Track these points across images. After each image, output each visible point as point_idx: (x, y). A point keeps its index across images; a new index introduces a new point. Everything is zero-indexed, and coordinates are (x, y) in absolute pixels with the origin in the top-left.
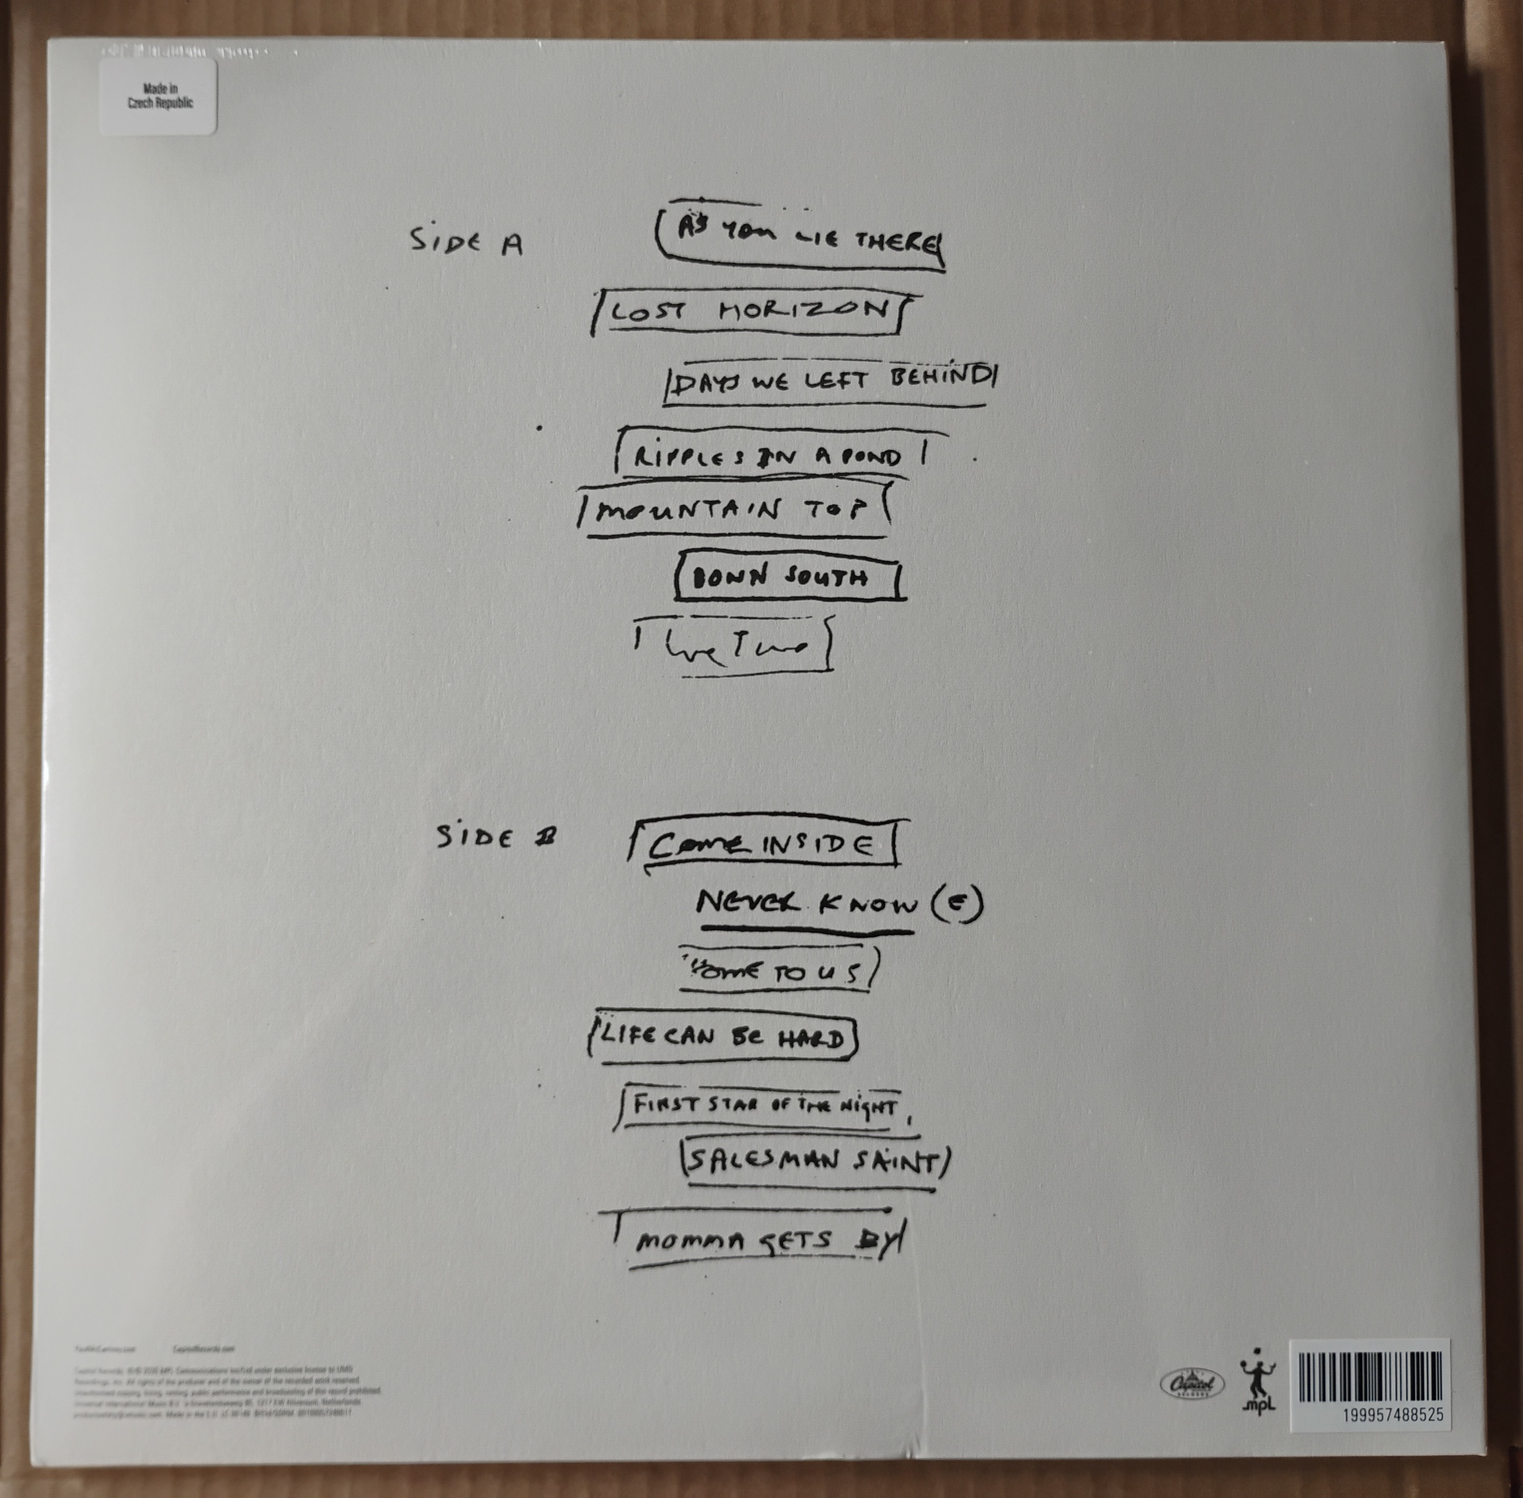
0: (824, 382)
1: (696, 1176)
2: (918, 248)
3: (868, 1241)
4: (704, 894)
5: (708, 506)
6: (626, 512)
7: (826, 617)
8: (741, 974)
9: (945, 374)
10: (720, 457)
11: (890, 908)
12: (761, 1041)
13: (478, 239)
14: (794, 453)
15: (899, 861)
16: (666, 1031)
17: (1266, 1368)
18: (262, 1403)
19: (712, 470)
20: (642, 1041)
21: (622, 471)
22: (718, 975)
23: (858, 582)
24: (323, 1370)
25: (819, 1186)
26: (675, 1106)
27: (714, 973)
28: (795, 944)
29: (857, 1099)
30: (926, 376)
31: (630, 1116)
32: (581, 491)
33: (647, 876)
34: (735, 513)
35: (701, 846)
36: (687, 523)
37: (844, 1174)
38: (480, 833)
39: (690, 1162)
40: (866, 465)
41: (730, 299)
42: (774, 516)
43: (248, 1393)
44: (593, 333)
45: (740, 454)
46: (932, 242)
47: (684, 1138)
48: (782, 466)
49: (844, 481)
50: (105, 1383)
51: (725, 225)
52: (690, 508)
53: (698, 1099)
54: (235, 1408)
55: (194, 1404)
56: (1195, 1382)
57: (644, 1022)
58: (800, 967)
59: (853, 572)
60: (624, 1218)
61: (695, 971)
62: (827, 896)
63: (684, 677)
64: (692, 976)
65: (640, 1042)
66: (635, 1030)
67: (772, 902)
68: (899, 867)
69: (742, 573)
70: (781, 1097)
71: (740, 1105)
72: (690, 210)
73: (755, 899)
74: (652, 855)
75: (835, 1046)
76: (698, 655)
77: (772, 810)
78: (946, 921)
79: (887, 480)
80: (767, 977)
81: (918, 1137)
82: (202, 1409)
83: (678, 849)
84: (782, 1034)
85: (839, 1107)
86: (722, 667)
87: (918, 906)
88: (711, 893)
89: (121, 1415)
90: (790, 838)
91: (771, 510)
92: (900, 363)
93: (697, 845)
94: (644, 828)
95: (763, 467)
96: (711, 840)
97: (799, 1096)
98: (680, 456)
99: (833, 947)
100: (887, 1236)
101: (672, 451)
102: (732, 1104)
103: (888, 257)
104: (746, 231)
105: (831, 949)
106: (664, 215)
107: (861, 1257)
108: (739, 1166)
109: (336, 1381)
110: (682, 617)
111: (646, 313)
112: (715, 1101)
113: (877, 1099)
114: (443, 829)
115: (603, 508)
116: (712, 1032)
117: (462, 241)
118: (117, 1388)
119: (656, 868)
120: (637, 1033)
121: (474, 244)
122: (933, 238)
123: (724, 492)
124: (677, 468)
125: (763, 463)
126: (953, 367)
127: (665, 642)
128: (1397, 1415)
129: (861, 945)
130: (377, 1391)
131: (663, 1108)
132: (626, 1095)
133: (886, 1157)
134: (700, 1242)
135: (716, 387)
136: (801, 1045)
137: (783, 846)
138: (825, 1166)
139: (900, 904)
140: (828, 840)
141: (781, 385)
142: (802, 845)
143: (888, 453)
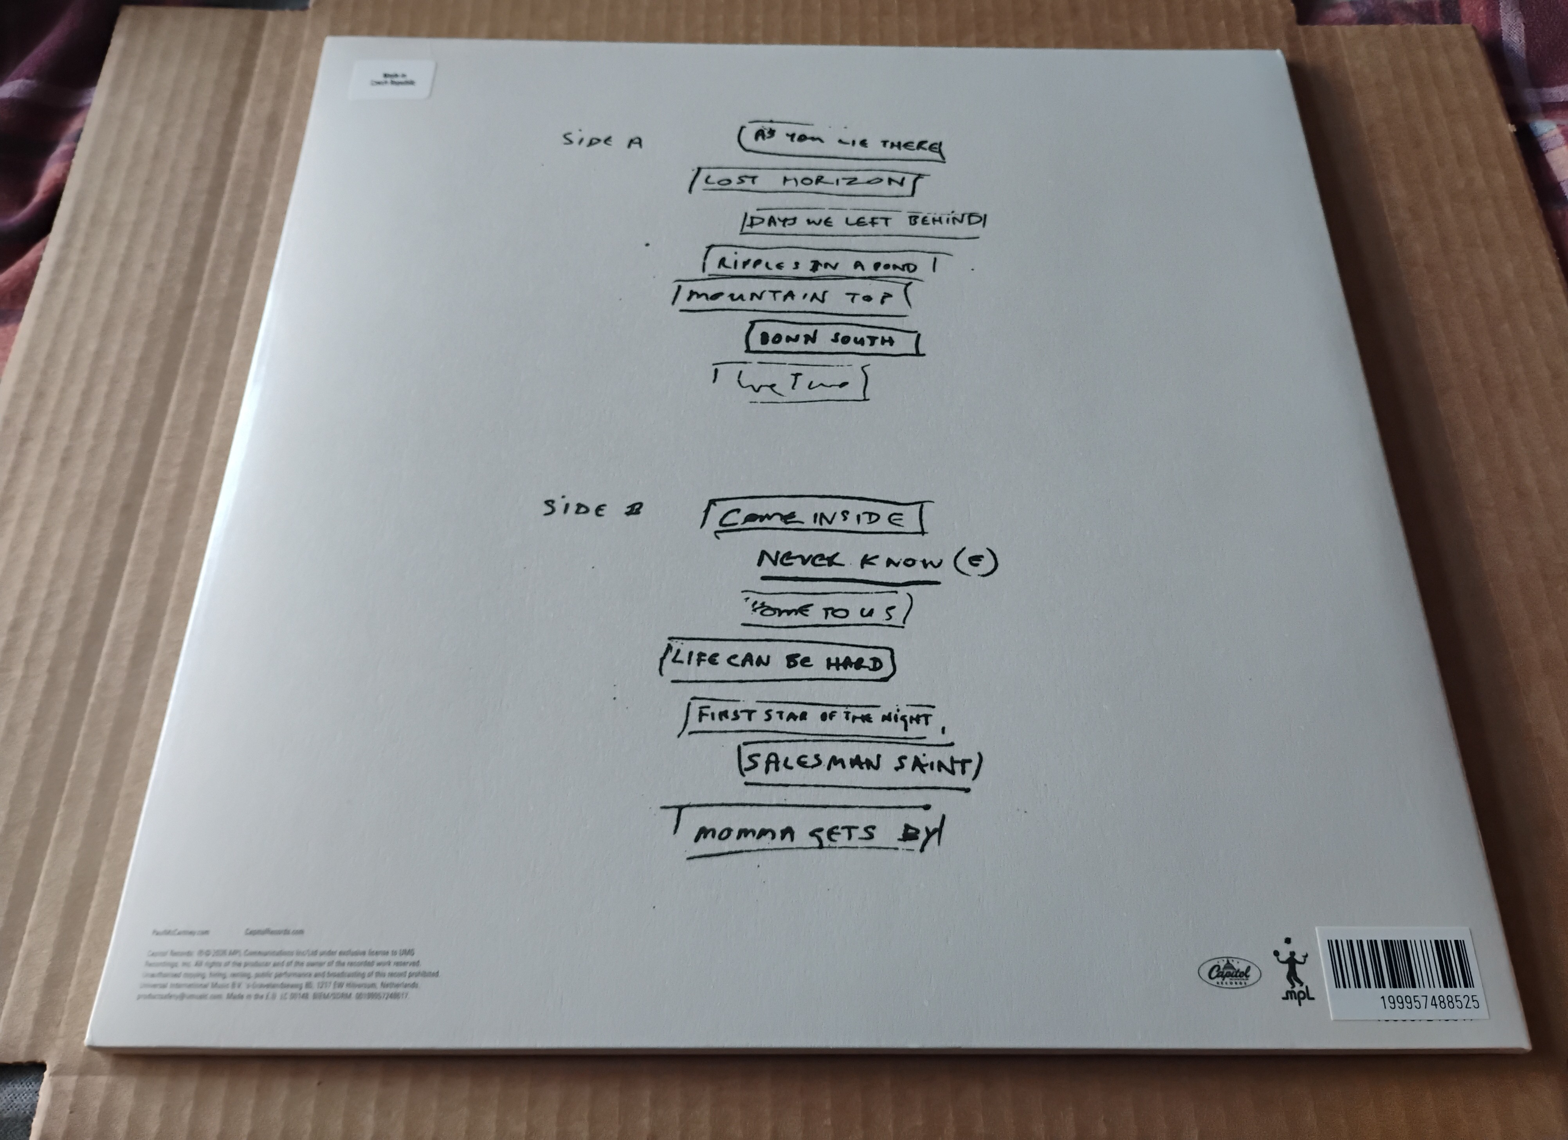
2: (925, 149)
3: (909, 834)
6: (709, 296)
8: (794, 613)
9: (948, 220)
12: (811, 665)
15: (925, 531)
16: (729, 656)
17: (1299, 957)
19: (776, 272)
22: (775, 613)
27: (772, 612)
28: (840, 591)
31: (694, 725)
35: (762, 518)
38: (580, 506)
39: (746, 763)
47: (741, 743)
48: (829, 271)
49: (875, 281)
56: (1231, 971)
57: (709, 649)
61: (755, 610)
64: (752, 614)
65: (705, 664)
67: (820, 560)
70: (829, 710)
73: (806, 557)
75: (875, 669)
83: (743, 521)
84: (829, 660)
90: (835, 513)
93: (758, 518)
96: (770, 514)
97: (844, 709)
101: (746, 260)
102: (785, 716)
103: (904, 153)
105: (870, 595)
107: (903, 849)
117: (599, 140)
119: (726, 534)
120: (703, 658)
121: (608, 142)
124: (749, 270)
128: (1434, 1003)
129: (896, 592)
132: (691, 707)
133: (923, 761)
134: (754, 835)
135: (779, 224)
136: (845, 668)
141: (828, 224)
143: (908, 265)
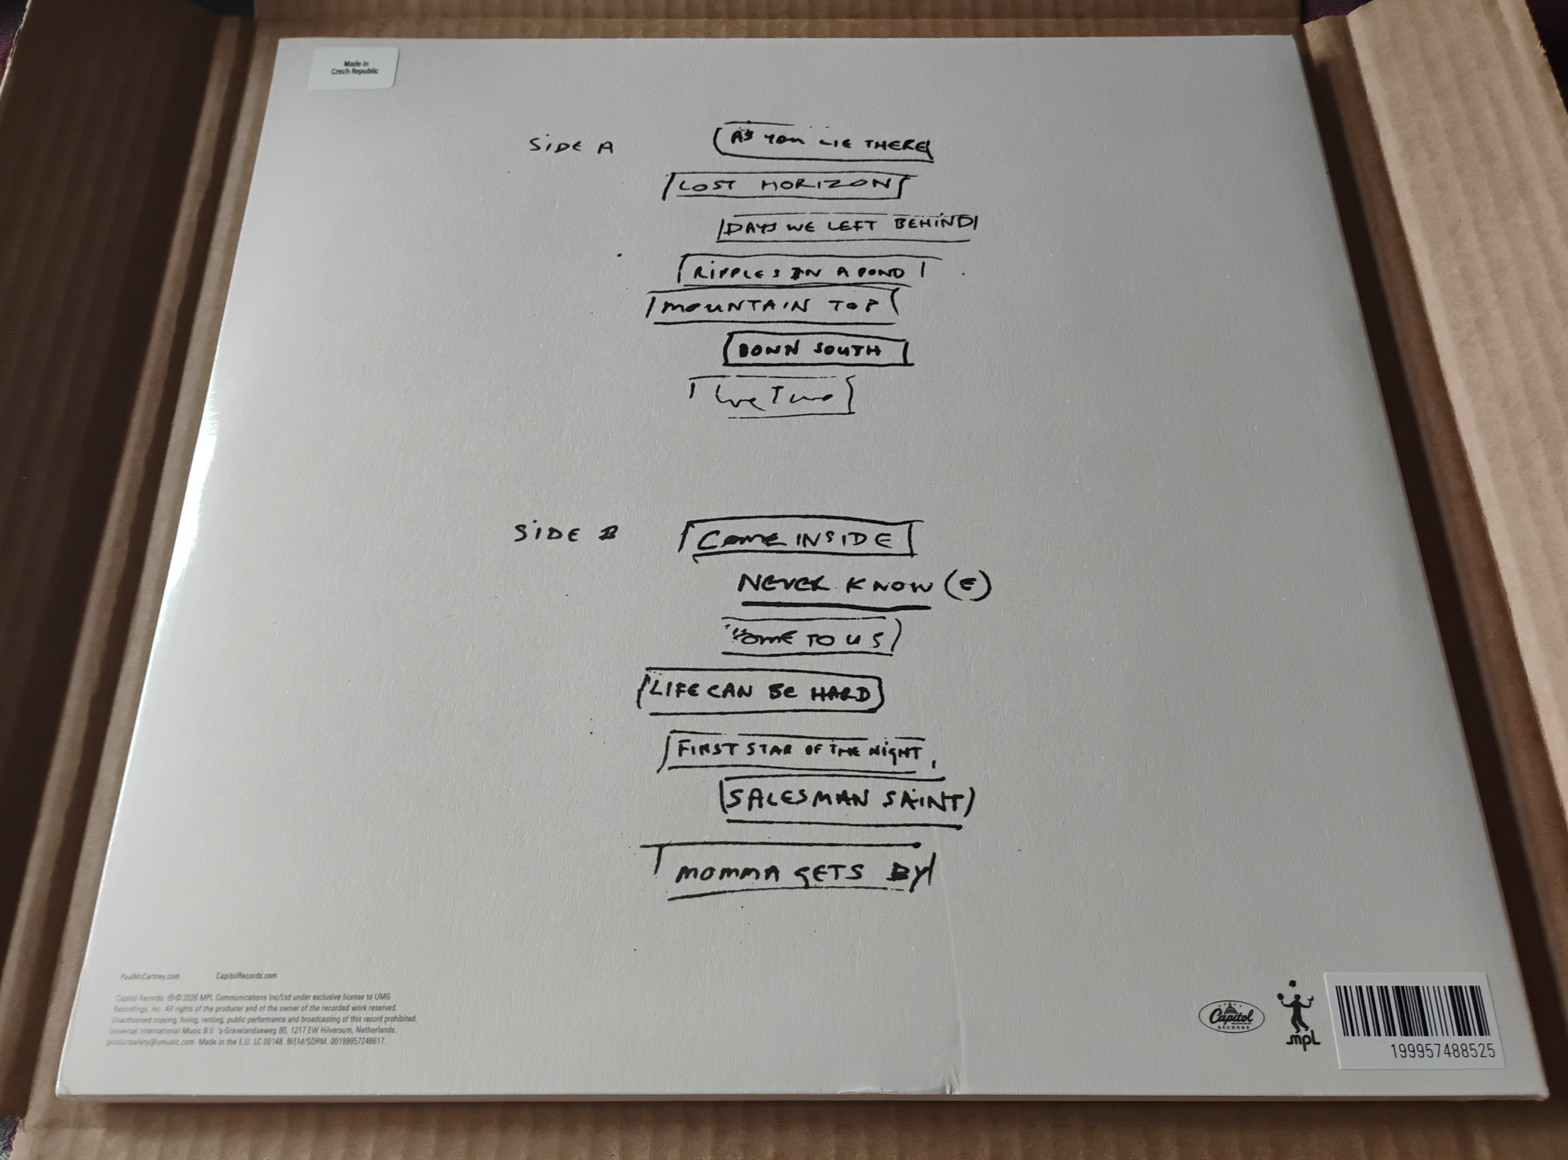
0: (843, 227)
1: (733, 813)
4: (744, 577)
5: (751, 304)
7: (847, 377)
10: (761, 273)
11: (908, 589)
13: (581, 144)
14: (819, 271)
18: (296, 1030)
20: (687, 693)
21: (683, 282)
23: (873, 354)
24: (362, 997)
25: (851, 823)
26: (716, 751)
29: (885, 746)
30: (922, 223)
32: (650, 294)
33: (695, 563)
34: (773, 308)
36: (734, 314)
37: (874, 812)
40: (876, 277)
41: (769, 178)
42: (805, 310)
43: (284, 1020)
44: (664, 198)
45: (777, 272)
46: (922, 145)
50: (143, 1010)
51: (766, 136)
52: (737, 305)
53: (737, 745)
54: (269, 1036)
55: (227, 1031)
58: (830, 635)
59: (869, 347)
60: (665, 850)
62: (853, 579)
63: (730, 418)
66: (680, 685)
68: (915, 556)
69: (778, 348)
71: (776, 750)
72: (740, 128)
74: (700, 547)
76: (742, 402)
77: (804, 514)
78: (959, 599)
79: (895, 287)
80: (800, 642)
81: (943, 779)
82: (236, 1037)
85: (868, 752)
86: (762, 411)
87: (933, 587)
88: (751, 577)
89: (154, 1042)
91: (802, 305)
92: (901, 215)
94: (693, 527)
95: (795, 279)
98: (729, 272)
99: (858, 619)
100: (917, 868)
104: (782, 140)
106: (720, 131)
108: (775, 804)
109: (373, 1008)
110: (729, 376)
111: (706, 187)
112: (753, 746)
113: (903, 745)
114: (520, 528)
115: (667, 305)
116: (751, 687)
118: (155, 1015)
122: (923, 143)
123: (765, 296)
125: (795, 277)
126: (942, 218)
127: (715, 394)
130: (412, 1019)
131: (705, 752)
137: (814, 540)
138: (856, 804)
139: (917, 585)
140: (853, 536)
142: (830, 540)
